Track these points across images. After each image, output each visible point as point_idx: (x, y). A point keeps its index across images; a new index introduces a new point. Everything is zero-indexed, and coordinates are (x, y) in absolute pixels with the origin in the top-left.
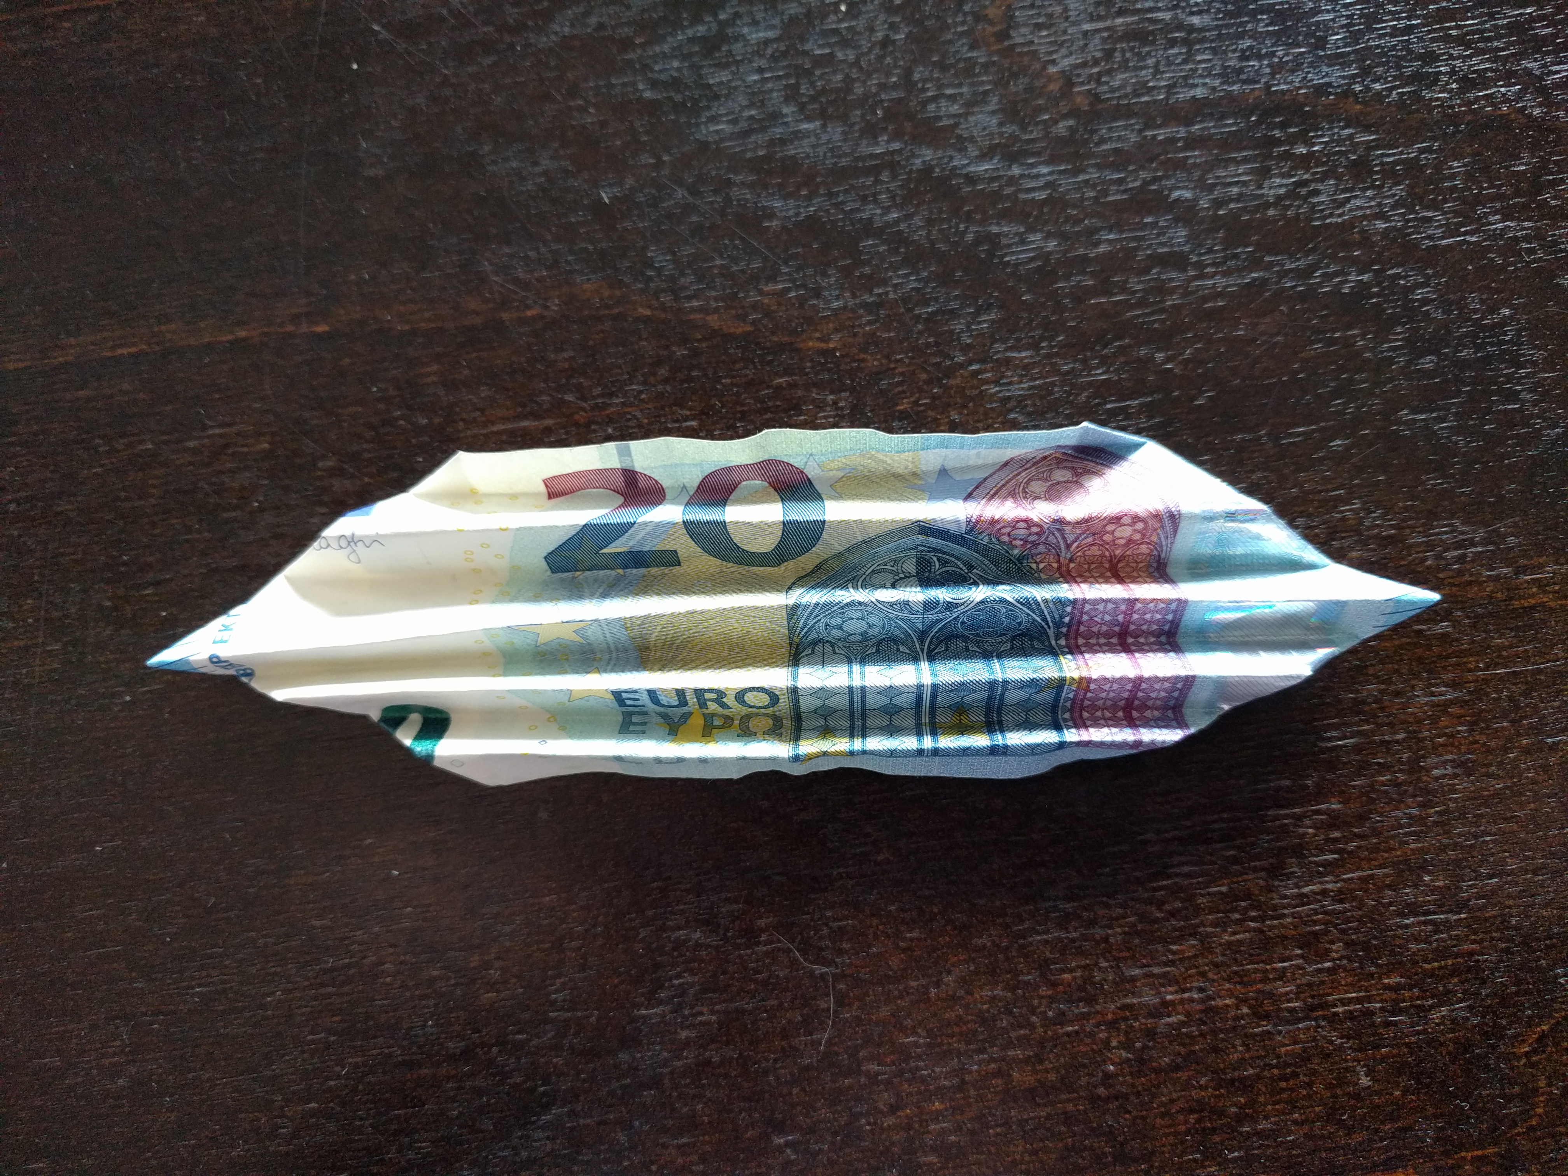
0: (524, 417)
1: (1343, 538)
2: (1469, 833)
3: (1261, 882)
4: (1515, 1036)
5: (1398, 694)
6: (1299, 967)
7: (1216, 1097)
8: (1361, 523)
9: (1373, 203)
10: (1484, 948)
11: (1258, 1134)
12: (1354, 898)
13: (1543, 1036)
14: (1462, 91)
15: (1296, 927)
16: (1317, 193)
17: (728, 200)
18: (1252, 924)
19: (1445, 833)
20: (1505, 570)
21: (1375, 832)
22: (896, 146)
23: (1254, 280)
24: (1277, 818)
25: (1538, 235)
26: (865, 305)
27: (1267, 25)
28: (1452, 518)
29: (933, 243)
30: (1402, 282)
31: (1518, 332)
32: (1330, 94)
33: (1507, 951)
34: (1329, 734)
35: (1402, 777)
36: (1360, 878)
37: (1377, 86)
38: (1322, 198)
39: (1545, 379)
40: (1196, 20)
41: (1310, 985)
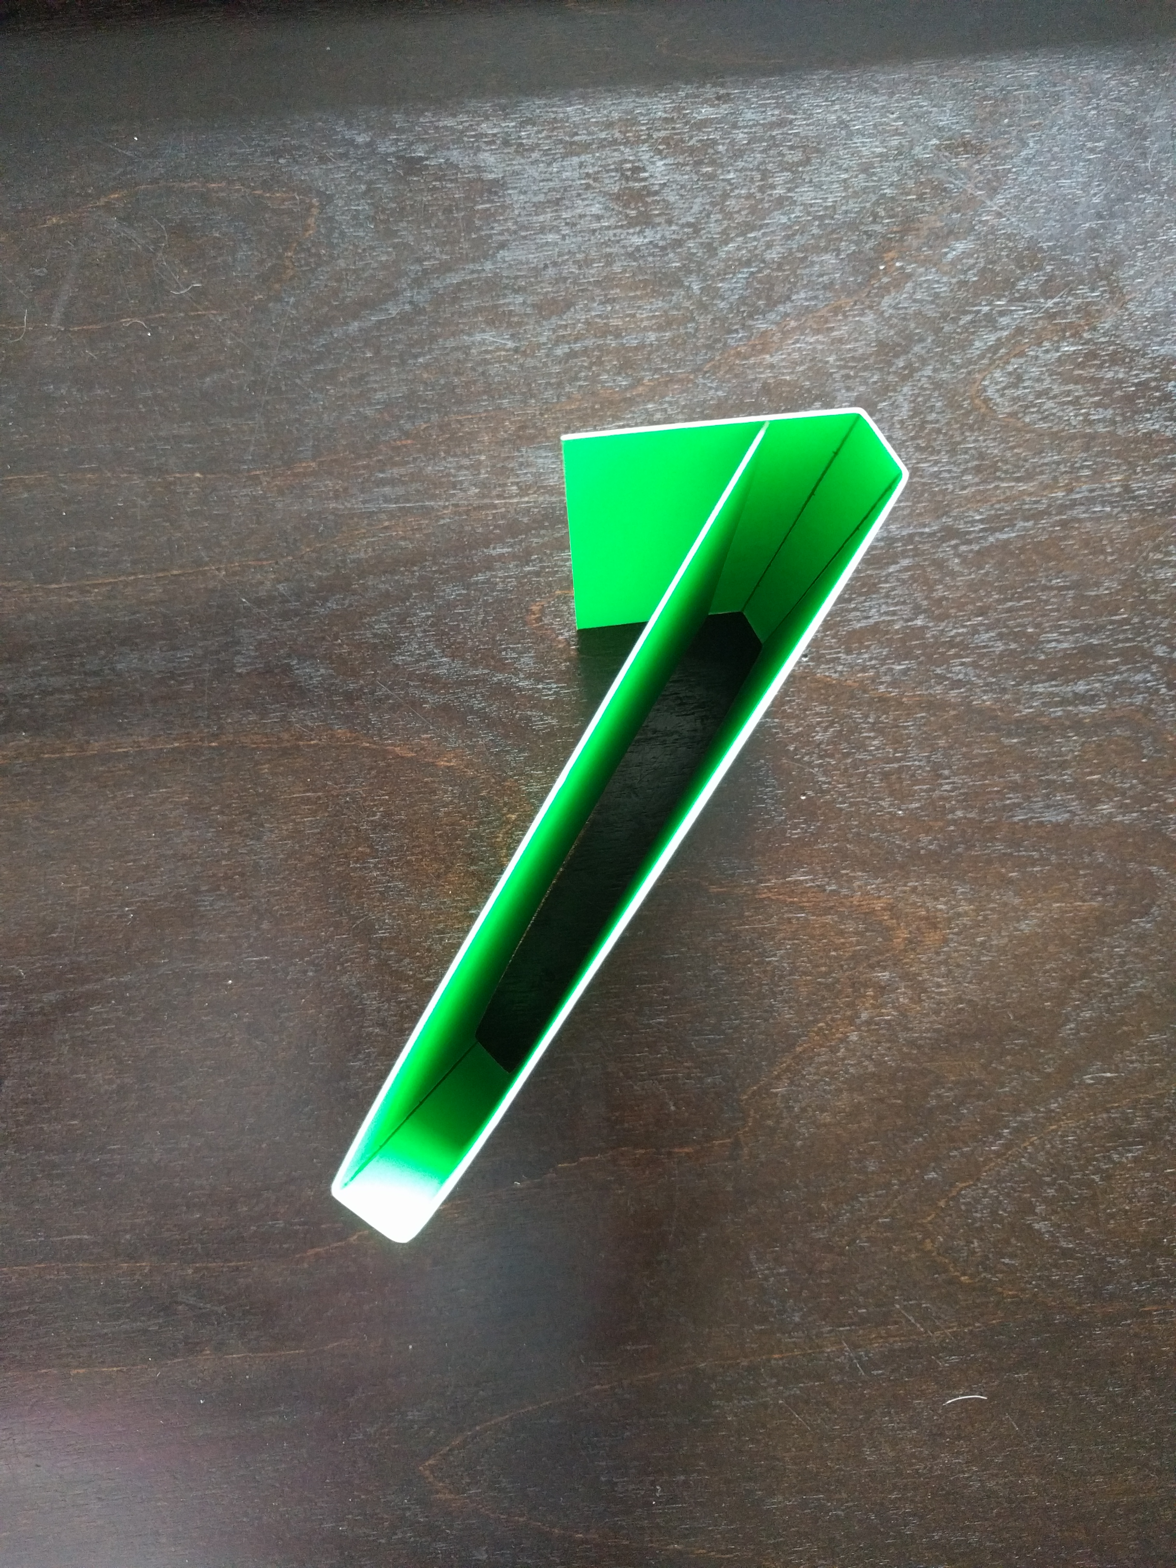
0: (308, 791)
13: (754, 1091)
17: (407, 693)
22: (486, 671)
26: (467, 746)
29: (500, 719)
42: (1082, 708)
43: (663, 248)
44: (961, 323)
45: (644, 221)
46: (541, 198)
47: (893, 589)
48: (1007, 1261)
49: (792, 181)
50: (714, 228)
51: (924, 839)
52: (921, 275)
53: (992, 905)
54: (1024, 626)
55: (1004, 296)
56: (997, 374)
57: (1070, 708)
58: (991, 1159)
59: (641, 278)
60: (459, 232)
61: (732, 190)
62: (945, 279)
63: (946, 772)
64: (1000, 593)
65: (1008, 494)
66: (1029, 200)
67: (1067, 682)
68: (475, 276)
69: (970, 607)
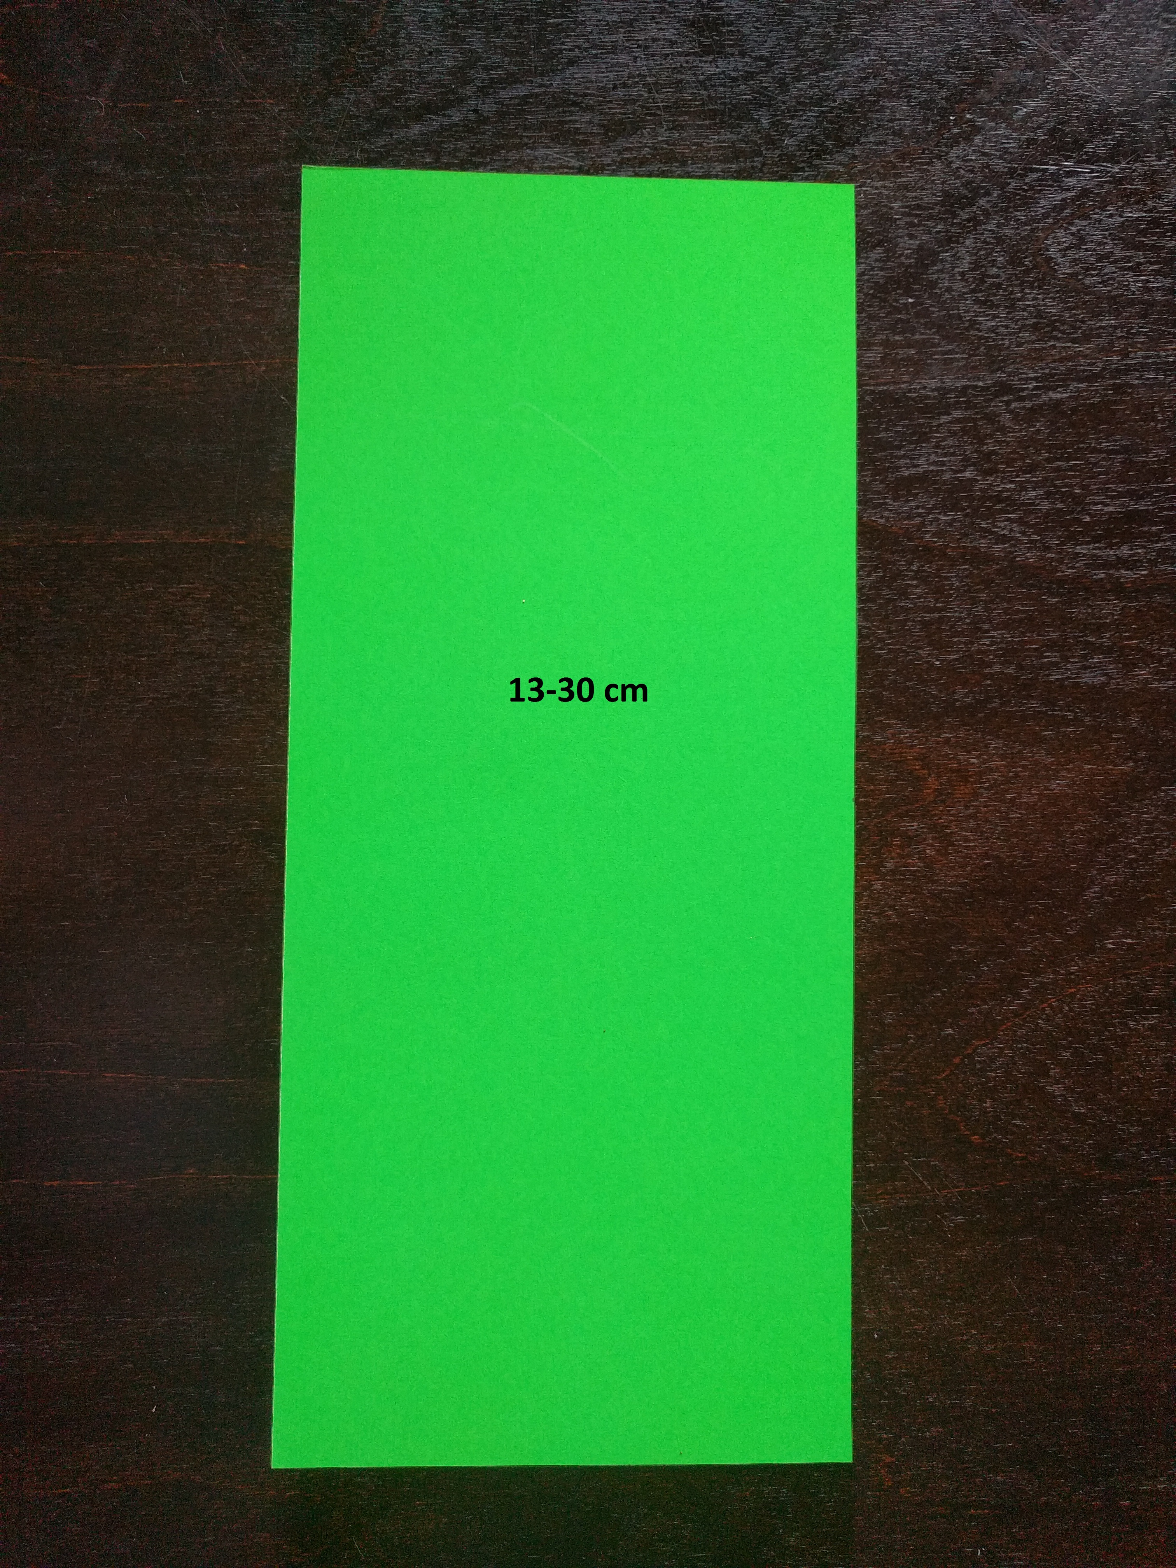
42: (1124, 572)
43: (734, 79)
44: (1027, 180)
45: (716, 50)
46: (615, 18)
47: (944, 439)
48: (1018, 1122)
49: (868, 24)
50: (787, 65)
51: (960, 692)
52: (992, 129)
53: (1023, 762)
54: (1071, 486)
55: (1071, 157)
56: (1061, 234)
57: (1111, 572)
58: (1008, 1019)
59: (711, 107)
60: (530, 43)
61: (807, 28)
62: (1015, 135)
63: (986, 626)
64: (1049, 452)
65: (1064, 354)
66: (1102, 64)
67: (1110, 546)
68: (543, 89)
69: (1019, 463)
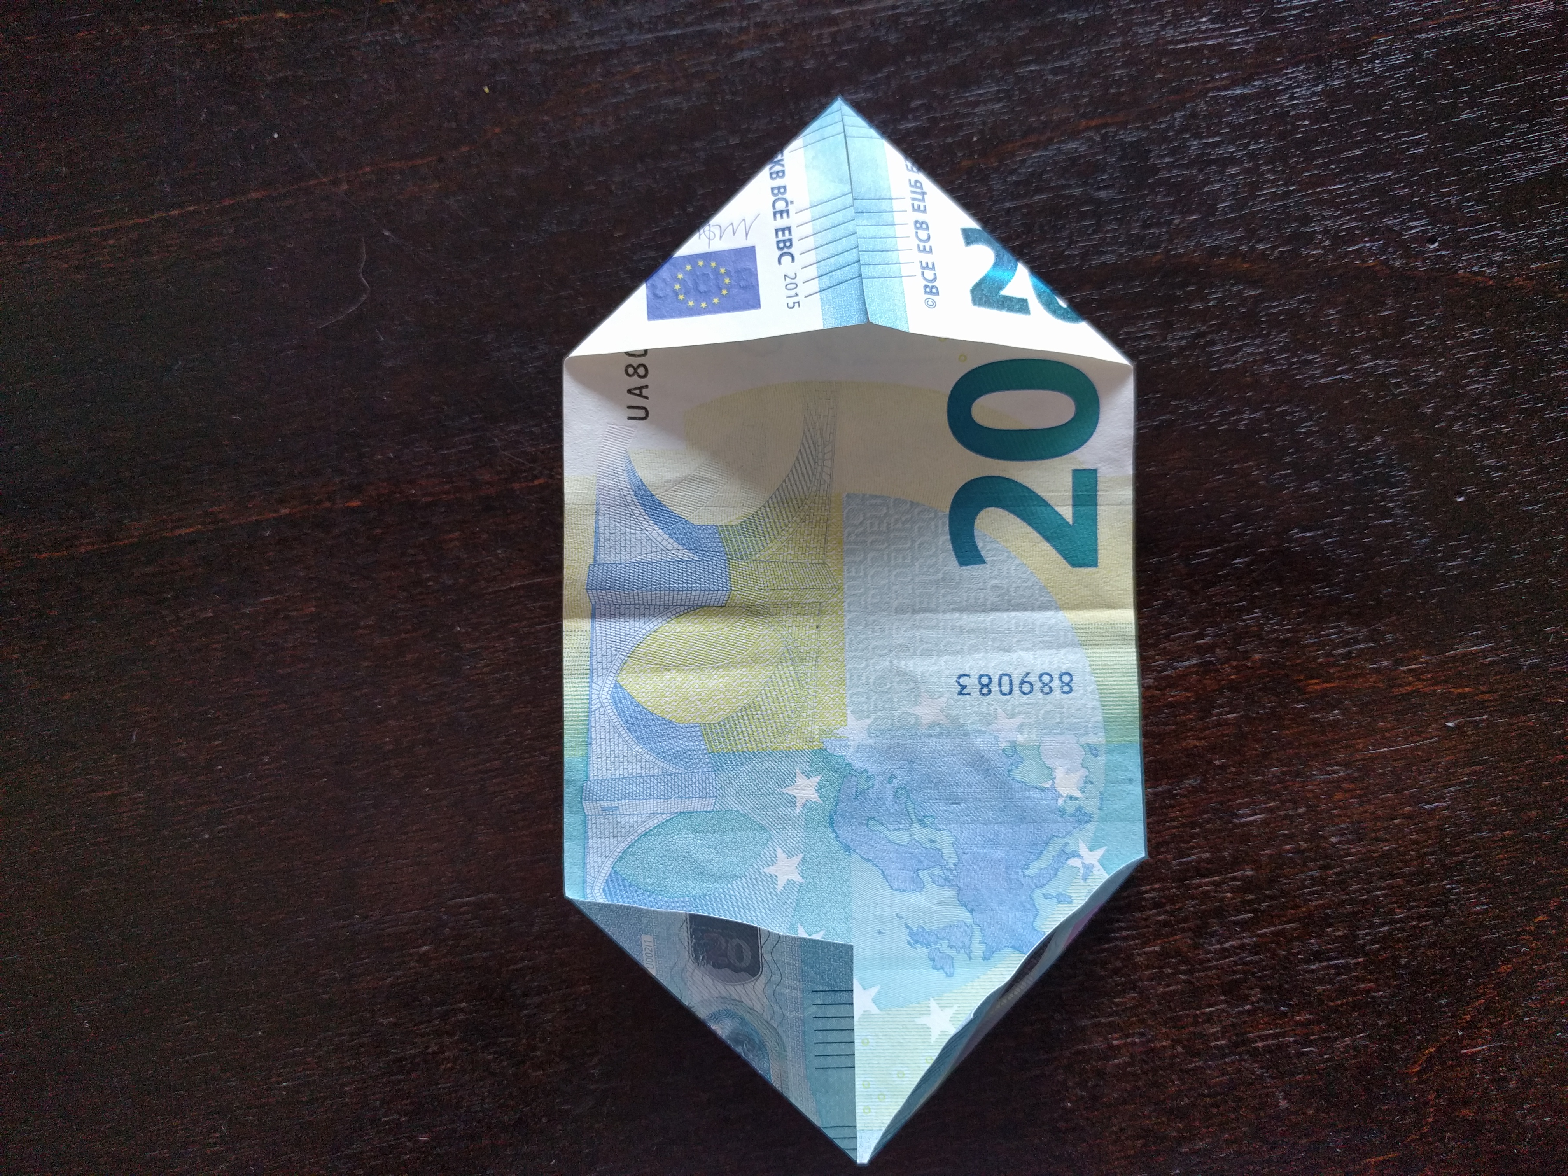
1: (1247, 643)
2: (1363, 889)
3: (1189, 941)
4: (1407, 1059)
5: (1298, 774)
6: (1223, 1011)
7: (1157, 1124)
8: (1262, 629)
9: (1261, 350)
10: (1379, 985)
11: (1195, 1153)
12: (1268, 950)
14: (1334, 247)
15: (1219, 977)
16: (1213, 343)
18: (1183, 977)
19: (1343, 890)
20: (1385, 663)
21: (1284, 893)
23: (1162, 421)
24: (1200, 886)
25: (1403, 372)
27: (1165, 196)
28: (1338, 620)
30: (1289, 418)
31: (1389, 456)
32: (1220, 255)
33: (1398, 987)
34: (1241, 812)
35: (1304, 845)
36: (1272, 933)
37: (1262, 247)
38: (1219, 347)
39: (1414, 496)
40: (1102, 194)
41: (1234, 1025)
